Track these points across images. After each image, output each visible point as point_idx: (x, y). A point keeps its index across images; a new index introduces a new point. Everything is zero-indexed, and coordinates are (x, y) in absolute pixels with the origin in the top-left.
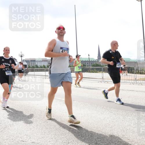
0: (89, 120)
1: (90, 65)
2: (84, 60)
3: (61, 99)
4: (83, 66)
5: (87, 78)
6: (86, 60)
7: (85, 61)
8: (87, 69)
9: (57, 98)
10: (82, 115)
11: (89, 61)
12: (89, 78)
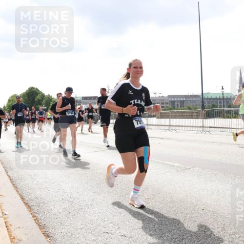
0: (220, 202)
1: (224, 105)
2: (214, 97)
3: (172, 164)
4: (212, 108)
5: (218, 128)
6: (218, 97)
7: (216, 99)
8: (220, 111)
9: (167, 162)
10: (208, 191)
11: (223, 98)
12: (222, 128)
